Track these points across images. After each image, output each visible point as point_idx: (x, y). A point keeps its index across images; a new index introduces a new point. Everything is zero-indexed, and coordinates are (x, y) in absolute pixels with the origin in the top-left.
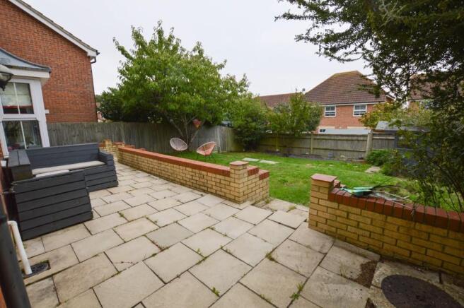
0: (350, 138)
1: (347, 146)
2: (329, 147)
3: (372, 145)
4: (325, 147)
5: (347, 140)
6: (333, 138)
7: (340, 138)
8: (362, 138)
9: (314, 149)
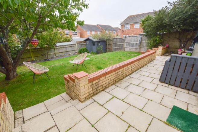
0: (70, 46)
1: (70, 49)
2: (63, 51)
3: (78, 47)
4: (62, 51)
5: (70, 47)
6: (64, 47)
7: (67, 46)
8: (74, 45)
9: (57, 53)
